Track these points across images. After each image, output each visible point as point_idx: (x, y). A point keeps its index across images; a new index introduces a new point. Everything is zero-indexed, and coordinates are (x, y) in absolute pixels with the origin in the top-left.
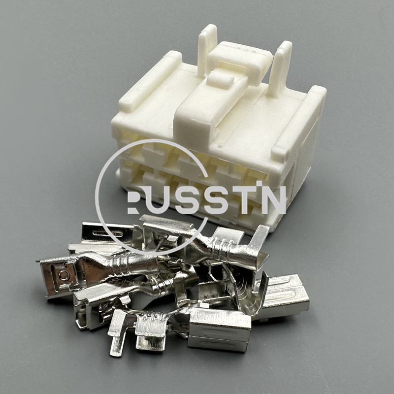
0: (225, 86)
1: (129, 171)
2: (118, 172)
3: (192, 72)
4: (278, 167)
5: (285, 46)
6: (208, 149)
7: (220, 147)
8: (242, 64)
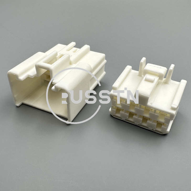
0: (152, 81)
1: (115, 110)
2: (110, 110)
3: (136, 74)
4: (174, 112)
5: (172, 66)
6: (147, 105)
7: (151, 104)
8: (157, 73)
